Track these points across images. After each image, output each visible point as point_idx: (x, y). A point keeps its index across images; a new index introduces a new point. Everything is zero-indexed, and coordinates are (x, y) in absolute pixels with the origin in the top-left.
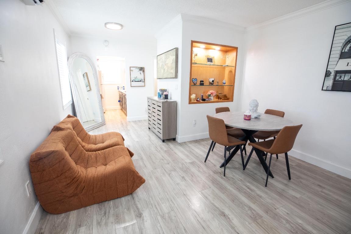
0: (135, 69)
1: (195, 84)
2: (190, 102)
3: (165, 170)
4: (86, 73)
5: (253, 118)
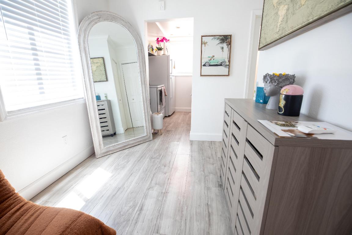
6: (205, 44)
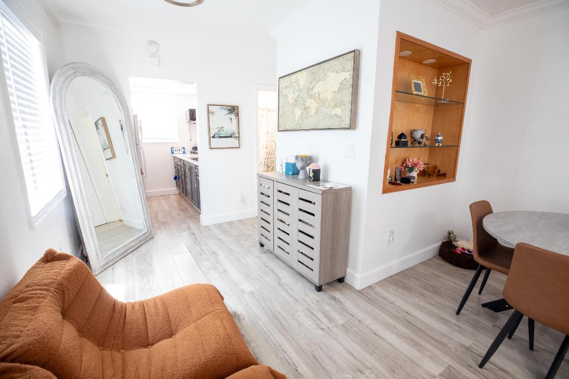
0: (220, 109)
2: (386, 188)
4: (103, 119)
6: (213, 113)
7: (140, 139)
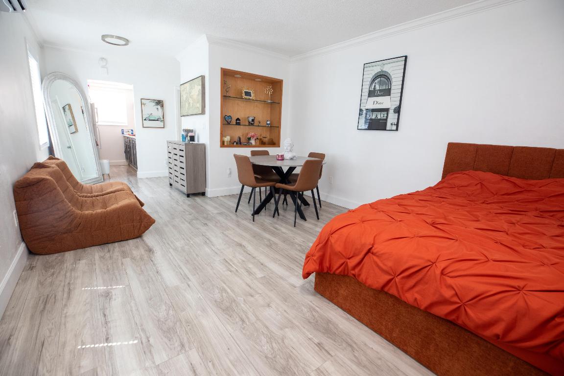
0: (150, 102)
1: (229, 123)
2: (223, 145)
3: (185, 220)
4: (69, 105)
5: (288, 158)
6: (144, 104)
7: (97, 121)
